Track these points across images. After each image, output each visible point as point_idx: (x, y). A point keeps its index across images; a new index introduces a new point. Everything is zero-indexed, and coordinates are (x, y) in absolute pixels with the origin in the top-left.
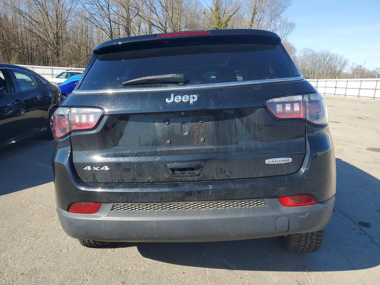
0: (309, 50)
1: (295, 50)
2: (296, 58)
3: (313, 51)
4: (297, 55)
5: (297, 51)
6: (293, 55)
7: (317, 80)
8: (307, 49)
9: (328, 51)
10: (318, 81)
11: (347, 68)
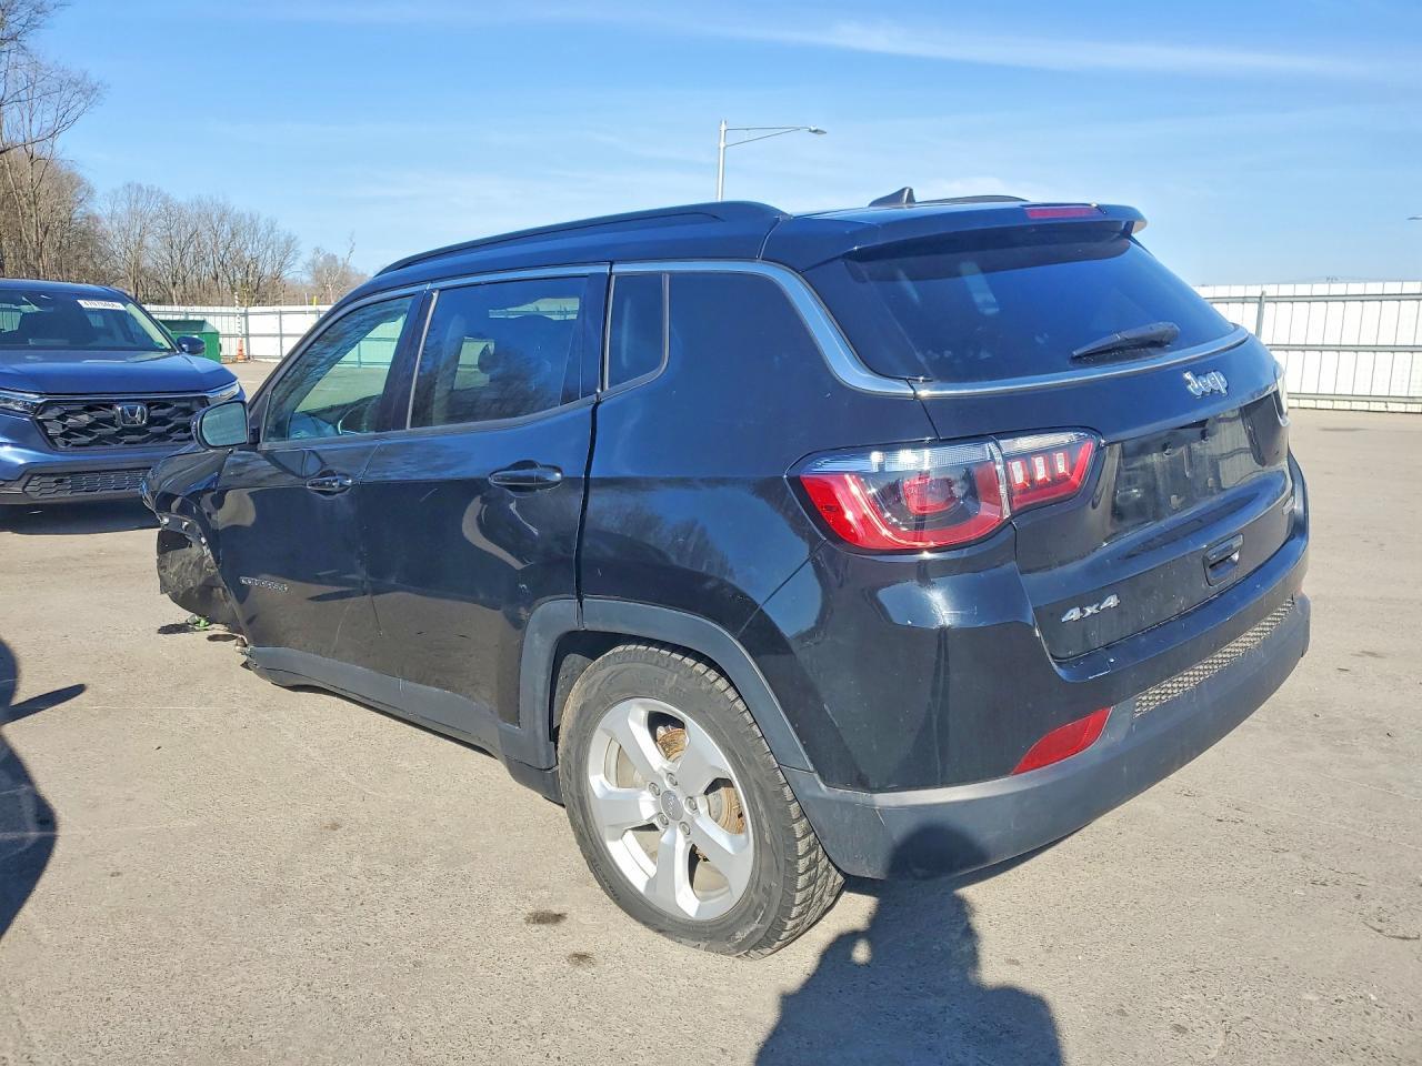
0: (150, 193)
1: (90, 192)
2: (97, 220)
3: (166, 200)
4: (100, 207)
5: (98, 195)
6: (82, 210)
7: (243, 310)
8: (140, 188)
9: (221, 201)
10: (246, 315)
11: (299, 265)
